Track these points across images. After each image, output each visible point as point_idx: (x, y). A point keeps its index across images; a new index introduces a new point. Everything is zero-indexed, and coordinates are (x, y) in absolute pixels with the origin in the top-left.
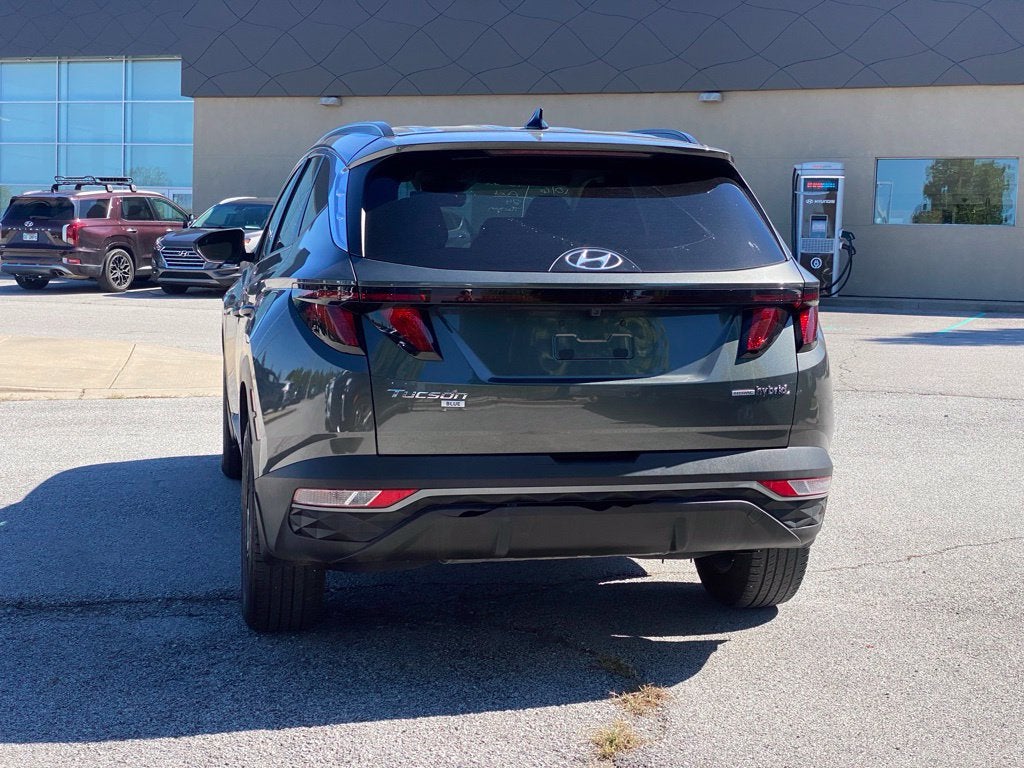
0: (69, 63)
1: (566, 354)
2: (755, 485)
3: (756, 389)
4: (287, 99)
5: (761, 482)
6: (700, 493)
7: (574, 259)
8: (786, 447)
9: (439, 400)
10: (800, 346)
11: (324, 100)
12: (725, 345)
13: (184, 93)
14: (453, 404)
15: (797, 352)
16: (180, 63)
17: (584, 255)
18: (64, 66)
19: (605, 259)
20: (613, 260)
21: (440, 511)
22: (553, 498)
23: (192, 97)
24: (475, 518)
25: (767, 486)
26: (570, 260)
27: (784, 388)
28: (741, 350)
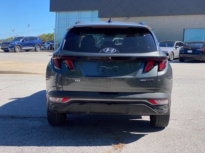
3: (146, 80)
6: (133, 102)
7: (105, 50)
8: (155, 93)
9: (75, 80)
11: (125, 18)
12: (140, 70)
15: (158, 72)
17: (108, 49)
18: (80, 12)
19: (112, 50)
20: (114, 50)
21: (75, 103)
23: (100, 18)
25: (149, 101)
28: (144, 71)
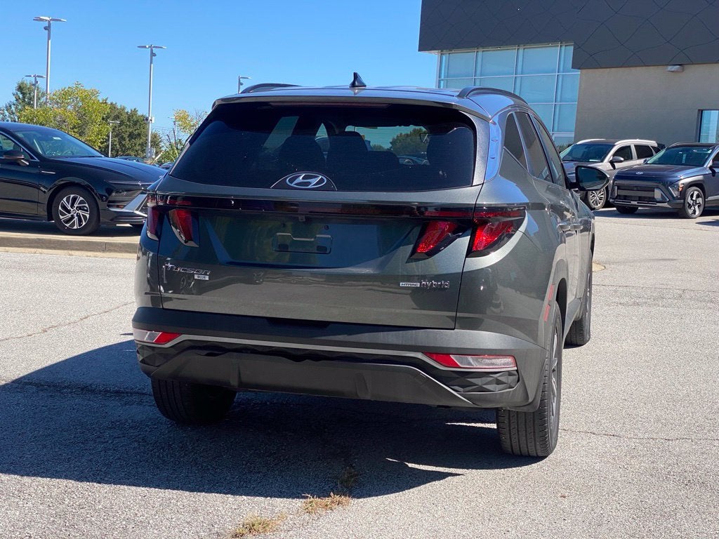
0: (524, 49)
1: (283, 248)
2: (419, 356)
3: (421, 283)
4: (644, 68)
5: (425, 353)
6: (377, 357)
7: (291, 181)
8: (453, 329)
9: (193, 274)
10: (471, 252)
11: (670, 68)
12: (401, 247)
13: (573, 67)
14: (202, 277)
15: (467, 256)
16: (572, 47)
17: (301, 178)
18: (521, 51)
19: (314, 181)
20: (322, 181)
21: (194, 351)
22: (268, 350)
23: (579, 69)
24: (216, 357)
25: (431, 357)
26: (289, 181)
27: (447, 284)
28: (414, 252)
